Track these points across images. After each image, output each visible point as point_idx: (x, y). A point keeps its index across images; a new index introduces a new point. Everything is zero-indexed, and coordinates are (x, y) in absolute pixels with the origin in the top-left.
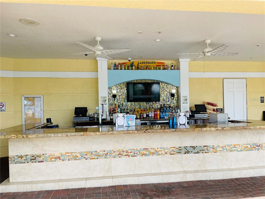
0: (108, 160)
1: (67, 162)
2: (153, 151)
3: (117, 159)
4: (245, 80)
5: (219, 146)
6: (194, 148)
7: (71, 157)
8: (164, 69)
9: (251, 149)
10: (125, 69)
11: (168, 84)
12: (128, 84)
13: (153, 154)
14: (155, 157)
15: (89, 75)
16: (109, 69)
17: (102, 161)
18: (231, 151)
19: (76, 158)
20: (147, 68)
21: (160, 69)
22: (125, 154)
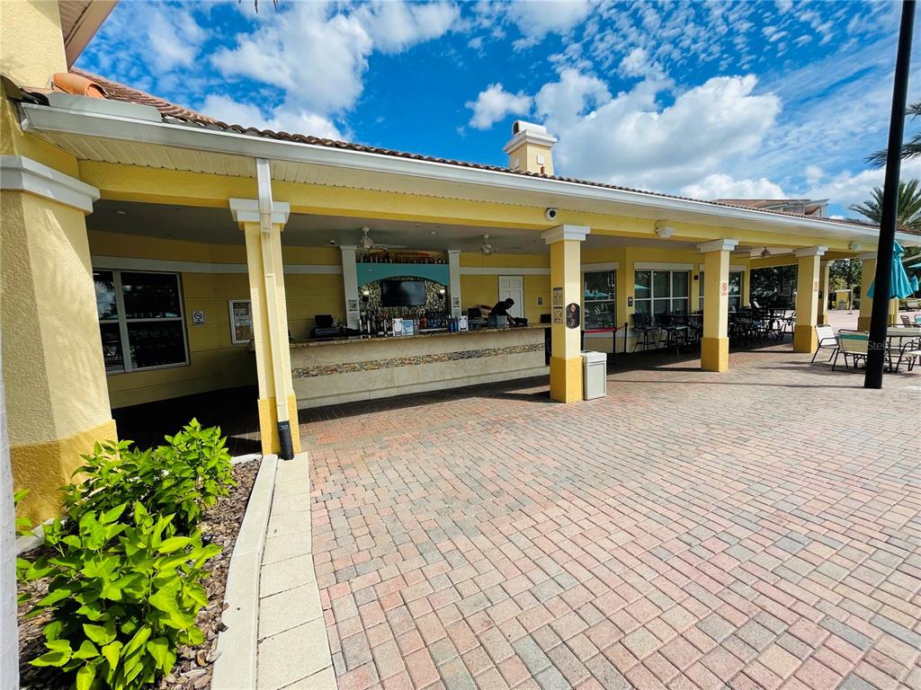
0: (390, 369)
1: (345, 374)
2: (436, 357)
3: (400, 367)
4: (521, 278)
5: (499, 349)
6: (477, 352)
7: (349, 368)
8: (429, 263)
9: (529, 351)
10: (379, 262)
11: (435, 282)
12: (382, 282)
13: (437, 360)
14: (438, 364)
15: (329, 270)
16: (358, 261)
17: (384, 370)
18: (511, 353)
19: (354, 369)
20: (407, 261)
21: (424, 263)
22: (408, 362)
